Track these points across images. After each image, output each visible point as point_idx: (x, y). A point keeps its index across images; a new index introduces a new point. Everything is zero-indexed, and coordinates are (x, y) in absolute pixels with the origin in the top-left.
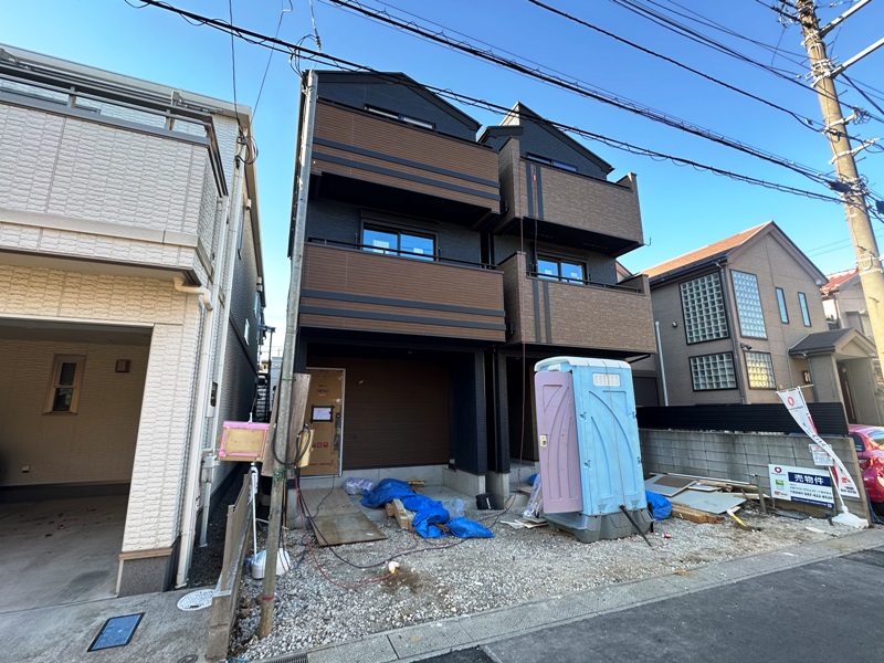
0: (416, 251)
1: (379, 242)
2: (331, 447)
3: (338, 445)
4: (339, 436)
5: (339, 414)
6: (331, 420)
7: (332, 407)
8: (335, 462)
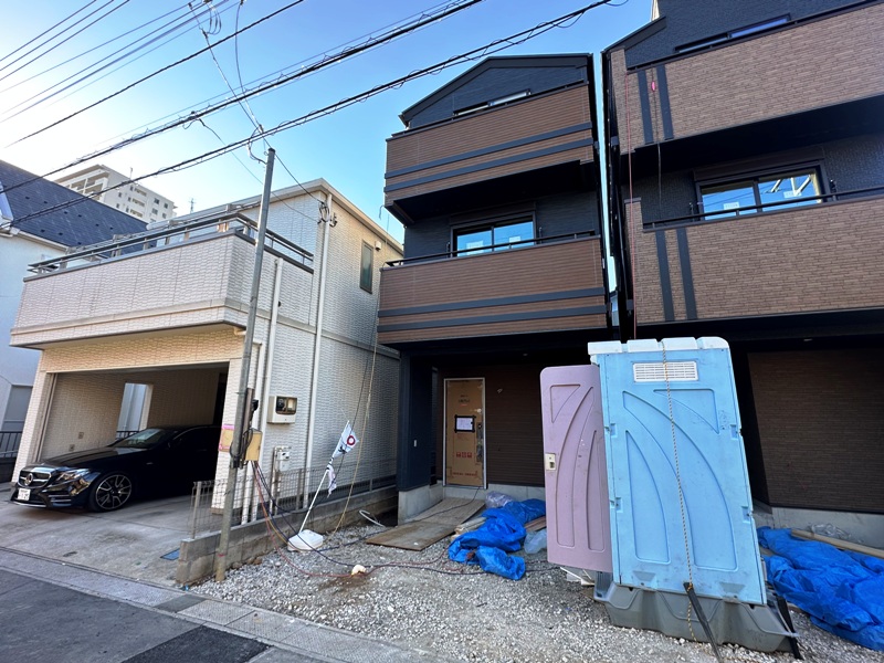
0: (512, 240)
1: (471, 243)
2: (474, 458)
3: (481, 455)
4: (482, 447)
5: (480, 424)
6: (473, 431)
7: (474, 417)
8: (480, 474)
